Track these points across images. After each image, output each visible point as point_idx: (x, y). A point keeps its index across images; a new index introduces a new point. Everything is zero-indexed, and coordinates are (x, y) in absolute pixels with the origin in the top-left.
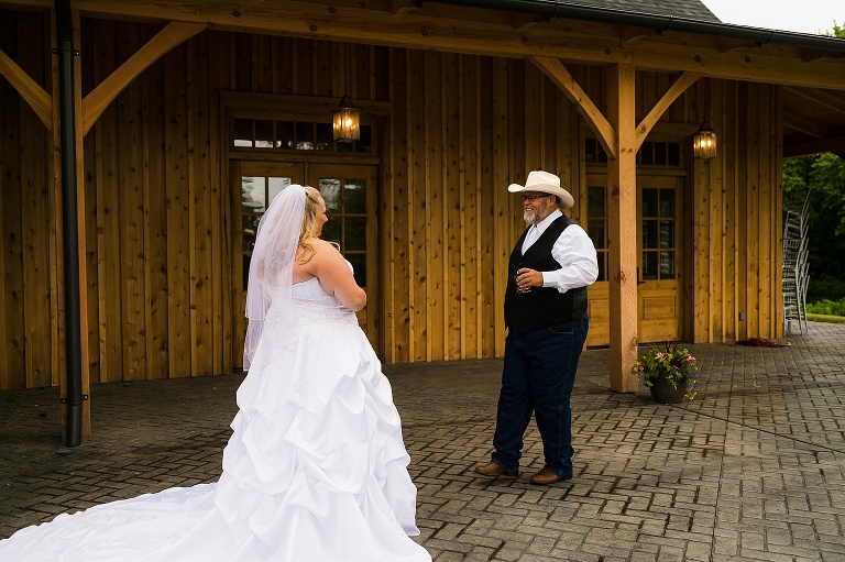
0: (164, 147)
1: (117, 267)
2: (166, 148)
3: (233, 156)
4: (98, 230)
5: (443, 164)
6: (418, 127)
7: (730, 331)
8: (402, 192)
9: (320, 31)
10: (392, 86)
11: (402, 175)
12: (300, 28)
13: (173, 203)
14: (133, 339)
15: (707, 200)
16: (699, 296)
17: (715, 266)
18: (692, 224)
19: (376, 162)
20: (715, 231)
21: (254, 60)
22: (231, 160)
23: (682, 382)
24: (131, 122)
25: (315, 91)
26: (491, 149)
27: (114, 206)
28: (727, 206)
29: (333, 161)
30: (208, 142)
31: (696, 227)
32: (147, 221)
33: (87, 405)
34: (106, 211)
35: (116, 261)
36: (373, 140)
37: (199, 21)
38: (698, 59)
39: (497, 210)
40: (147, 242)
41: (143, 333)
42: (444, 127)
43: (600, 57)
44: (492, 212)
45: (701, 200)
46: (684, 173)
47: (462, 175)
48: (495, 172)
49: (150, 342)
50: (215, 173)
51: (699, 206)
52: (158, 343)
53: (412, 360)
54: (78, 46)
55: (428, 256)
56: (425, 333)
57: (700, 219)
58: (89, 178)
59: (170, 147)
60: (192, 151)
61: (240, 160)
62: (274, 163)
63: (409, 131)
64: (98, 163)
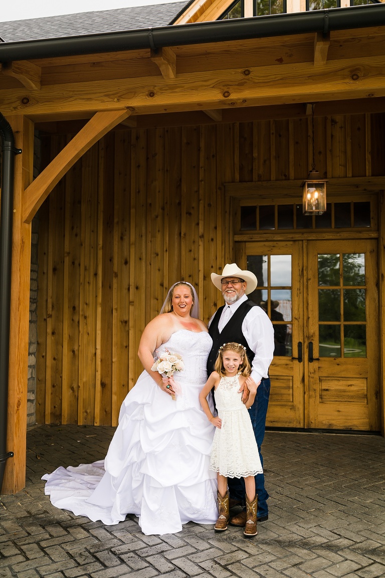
0: (180, 234)
2: (182, 235)
9: (234, 96)
12: (215, 97)
21: (255, 155)
22: (235, 242)
24: (157, 217)
29: (331, 237)
30: (216, 228)
34: (137, 288)
36: (372, 214)
37: (121, 107)
50: (220, 254)
54: (21, 145)
58: (126, 263)
59: (185, 235)
60: (202, 236)
61: (245, 242)
62: (275, 243)
64: (132, 250)
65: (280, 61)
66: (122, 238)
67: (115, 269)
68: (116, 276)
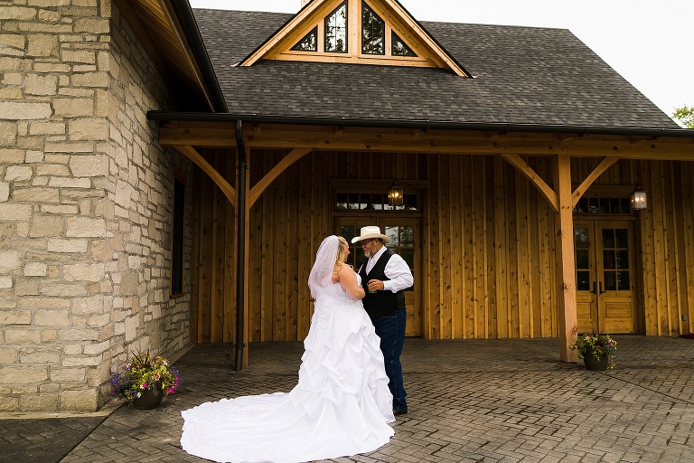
1: (272, 277)
2: (299, 211)
3: (336, 214)
4: (263, 256)
5: (461, 216)
6: (445, 194)
7: (675, 328)
8: (435, 233)
9: (372, 148)
10: (428, 170)
11: (435, 223)
12: (362, 147)
13: (302, 242)
14: (279, 318)
15: (652, 237)
16: (648, 303)
17: (660, 281)
18: (641, 252)
19: (419, 216)
20: (659, 257)
23: (604, 356)
24: (281, 197)
25: (383, 176)
26: (493, 206)
27: (271, 244)
28: (668, 241)
30: (322, 207)
31: (644, 255)
32: (288, 251)
33: (246, 350)
34: (267, 246)
35: (271, 274)
37: (309, 147)
38: (615, 148)
39: (497, 245)
40: (288, 263)
41: (284, 314)
42: (462, 194)
43: (546, 152)
44: (494, 245)
45: (647, 236)
46: (634, 218)
47: (474, 223)
48: (496, 220)
49: (287, 320)
50: (325, 224)
51: (645, 240)
52: (292, 320)
53: (442, 338)
54: (248, 164)
55: (452, 273)
56: (450, 321)
57: (646, 249)
58: (259, 229)
59: (301, 211)
60: (313, 212)
61: (340, 217)
62: (359, 218)
63: (440, 197)
64: (264, 220)
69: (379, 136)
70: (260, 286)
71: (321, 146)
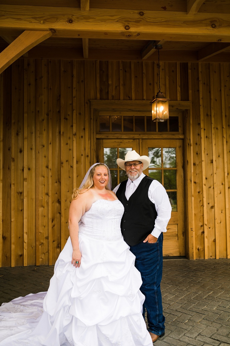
0: (60, 132)
1: (34, 200)
2: (61, 133)
3: (98, 136)
4: (25, 179)
5: (223, 137)
6: (207, 115)
8: (198, 154)
9: (133, 30)
10: (190, 92)
11: (198, 144)
12: (116, 28)
13: (65, 164)
14: (42, 241)
19: (182, 137)
21: (110, 82)
22: (97, 139)
24: (43, 120)
25: (145, 98)
27: (33, 167)
29: (157, 137)
30: (84, 129)
32: (50, 174)
34: (29, 169)
35: (34, 197)
40: (50, 186)
41: (47, 238)
42: (224, 115)
49: (51, 243)
50: (88, 146)
52: (56, 243)
53: (206, 258)
55: (216, 193)
56: (215, 241)
58: (21, 151)
59: (63, 133)
60: (75, 134)
61: (103, 139)
62: (122, 140)
63: (202, 117)
64: (26, 143)
65: (164, 8)
66: (17, 134)
67: (13, 155)
68: (14, 160)
69: (141, 14)
70: (22, 210)
71: (61, 26)
